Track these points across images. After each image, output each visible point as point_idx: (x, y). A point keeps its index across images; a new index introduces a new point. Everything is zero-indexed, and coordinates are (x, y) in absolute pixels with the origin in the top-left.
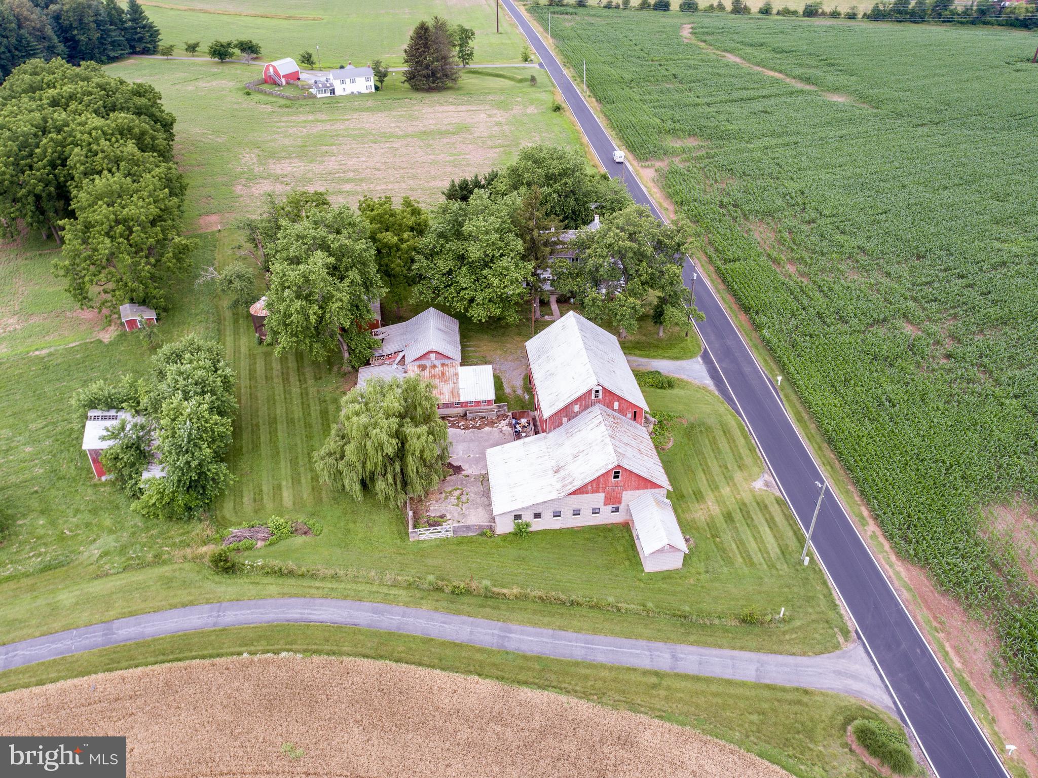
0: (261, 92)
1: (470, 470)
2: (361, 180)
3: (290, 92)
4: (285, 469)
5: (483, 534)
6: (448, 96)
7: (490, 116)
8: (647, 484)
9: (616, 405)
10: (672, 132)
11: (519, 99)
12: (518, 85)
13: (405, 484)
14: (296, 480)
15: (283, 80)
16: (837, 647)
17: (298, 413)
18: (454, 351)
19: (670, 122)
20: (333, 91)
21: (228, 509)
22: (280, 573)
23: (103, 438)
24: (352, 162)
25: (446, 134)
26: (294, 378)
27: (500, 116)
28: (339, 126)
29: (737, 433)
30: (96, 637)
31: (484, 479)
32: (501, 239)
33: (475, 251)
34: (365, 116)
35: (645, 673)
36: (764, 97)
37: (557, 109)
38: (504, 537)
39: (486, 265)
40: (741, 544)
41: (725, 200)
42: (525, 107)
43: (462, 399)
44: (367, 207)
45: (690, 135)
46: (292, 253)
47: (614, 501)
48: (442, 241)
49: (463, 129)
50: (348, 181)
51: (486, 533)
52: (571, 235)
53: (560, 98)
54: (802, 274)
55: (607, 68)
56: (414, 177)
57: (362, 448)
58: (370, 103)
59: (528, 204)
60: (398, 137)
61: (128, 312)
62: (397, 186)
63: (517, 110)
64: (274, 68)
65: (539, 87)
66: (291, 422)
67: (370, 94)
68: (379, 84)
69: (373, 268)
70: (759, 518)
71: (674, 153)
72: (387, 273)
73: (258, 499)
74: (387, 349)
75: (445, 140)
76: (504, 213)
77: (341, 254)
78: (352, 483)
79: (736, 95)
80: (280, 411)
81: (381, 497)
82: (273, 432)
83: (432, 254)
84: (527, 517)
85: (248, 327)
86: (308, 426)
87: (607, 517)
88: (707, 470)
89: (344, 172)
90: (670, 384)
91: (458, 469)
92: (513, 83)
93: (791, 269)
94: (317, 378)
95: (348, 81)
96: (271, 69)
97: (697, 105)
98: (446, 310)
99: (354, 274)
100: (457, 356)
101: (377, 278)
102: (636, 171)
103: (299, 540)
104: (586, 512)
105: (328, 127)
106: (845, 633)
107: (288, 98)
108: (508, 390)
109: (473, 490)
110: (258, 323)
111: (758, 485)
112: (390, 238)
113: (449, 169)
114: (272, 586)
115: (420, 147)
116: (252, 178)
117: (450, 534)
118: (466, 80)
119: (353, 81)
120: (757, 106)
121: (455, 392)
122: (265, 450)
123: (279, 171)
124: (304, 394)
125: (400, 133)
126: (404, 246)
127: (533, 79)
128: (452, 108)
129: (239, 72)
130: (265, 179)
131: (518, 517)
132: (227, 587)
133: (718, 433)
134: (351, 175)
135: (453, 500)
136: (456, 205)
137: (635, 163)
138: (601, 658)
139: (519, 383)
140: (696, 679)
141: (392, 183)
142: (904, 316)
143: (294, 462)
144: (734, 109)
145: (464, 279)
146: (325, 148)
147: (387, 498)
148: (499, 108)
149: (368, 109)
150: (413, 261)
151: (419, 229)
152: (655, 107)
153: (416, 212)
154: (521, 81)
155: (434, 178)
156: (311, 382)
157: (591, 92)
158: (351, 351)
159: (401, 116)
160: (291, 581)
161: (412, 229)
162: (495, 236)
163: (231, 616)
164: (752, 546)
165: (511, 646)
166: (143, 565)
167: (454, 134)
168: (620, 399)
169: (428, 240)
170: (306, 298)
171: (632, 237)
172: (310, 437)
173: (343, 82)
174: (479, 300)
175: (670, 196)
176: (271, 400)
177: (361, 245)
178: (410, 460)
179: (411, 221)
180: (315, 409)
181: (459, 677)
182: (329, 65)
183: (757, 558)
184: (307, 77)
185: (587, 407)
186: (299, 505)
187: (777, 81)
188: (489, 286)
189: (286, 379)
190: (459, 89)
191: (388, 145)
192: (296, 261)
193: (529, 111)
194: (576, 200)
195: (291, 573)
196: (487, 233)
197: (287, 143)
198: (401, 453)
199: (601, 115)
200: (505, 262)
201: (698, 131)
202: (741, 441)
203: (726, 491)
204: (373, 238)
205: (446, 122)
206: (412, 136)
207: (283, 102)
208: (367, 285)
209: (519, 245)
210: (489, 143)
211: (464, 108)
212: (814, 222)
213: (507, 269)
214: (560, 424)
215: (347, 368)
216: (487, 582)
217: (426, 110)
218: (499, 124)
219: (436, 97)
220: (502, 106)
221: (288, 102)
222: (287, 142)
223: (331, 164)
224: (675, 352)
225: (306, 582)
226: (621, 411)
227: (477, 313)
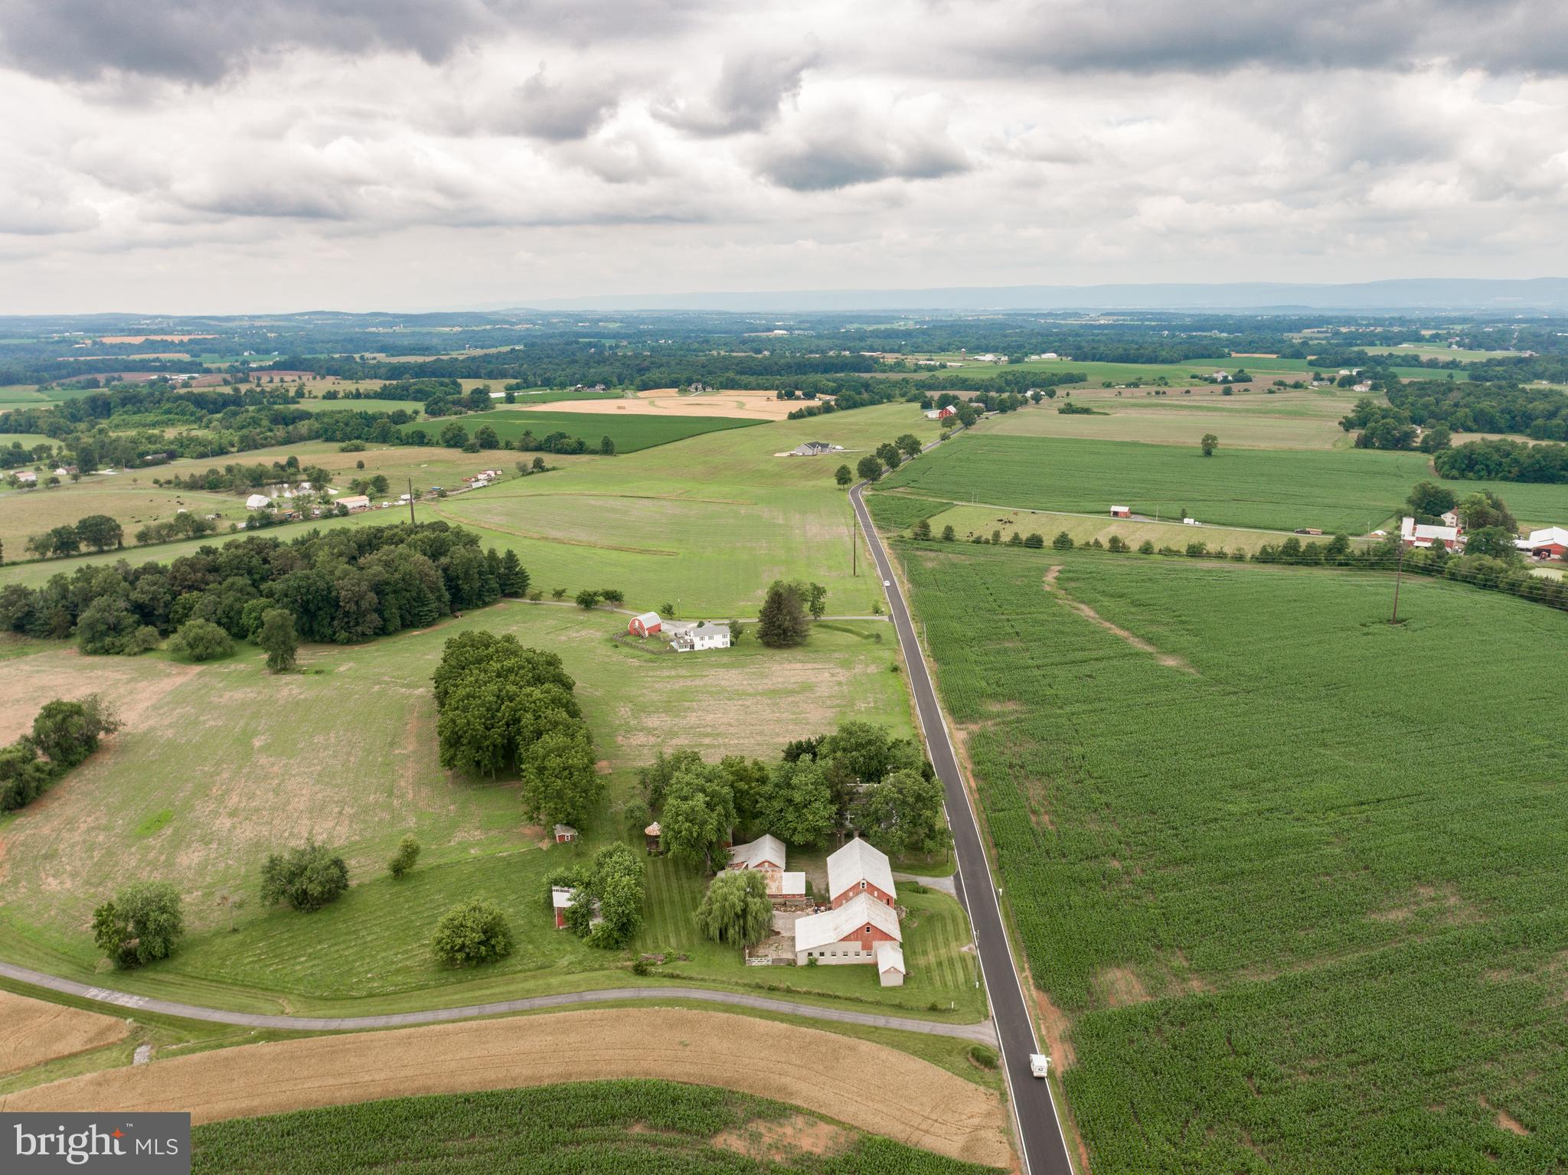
0: (627, 644)
1: (784, 934)
2: (718, 735)
3: (653, 646)
4: (670, 928)
5: (790, 965)
6: (798, 653)
7: (833, 675)
8: (887, 937)
9: (876, 893)
10: (994, 696)
11: (862, 657)
12: (864, 641)
13: (745, 935)
14: (678, 933)
15: (647, 632)
16: (980, 1022)
17: (677, 898)
18: (781, 862)
19: (994, 686)
20: (692, 647)
21: (638, 945)
22: (672, 976)
23: (569, 900)
24: (710, 718)
25: (792, 692)
26: (673, 878)
27: (842, 675)
28: (698, 682)
29: (961, 921)
30: (575, 998)
31: (793, 939)
32: (816, 789)
33: (798, 797)
34: (722, 672)
35: (870, 1027)
36: (1096, 659)
37: (895, 669)
38: (802, 967)
39: (805, 806)
40: (942, 977)
41: (1015, 761)
42: (867, 666)
43: (784, 893)
44: (727, 764)
45: (1009, 700)
46: (684, 793)
47: (867, 947)
48: (777, 789)
49: (806, 688)
50: (707, 735)
51: (792, 963)
52: (864, 787)
53: (902, 658)
54: (1052, 823)
55: (955, 625)
56: (761, 733)
57: (723, 907)
58: (725, 659)
59: (836, 767)
60: (750, 695)
61: (560, 831)
62: (746, 741)
63: (858, 669)
64: (640, 622)
65: (884, 645)
66: (672, 902)
67: (725, 650)
68: (734, 640)
69: (731, 805)
70: (958, 966)
71: (989, 717)
72: (740, 810)
73: (655, 941)
74: (736, 860)
75: (791, 699)
76: (820, 771)
77: (713, 795)
78: (714, 931)
79: (1070, 657)
80: (665, 895)
81: (730, 940)
82: (662, 908)
83: (770, 798)
84: (816, 955)
85: (640, 844)
86: (684, 905)
87: (864, 958)
88: (934, 940)
89: (704, 727)
90: (925, 891)
91: (778, 933)
92: (859, 639)
93: (1046, 819)
94: (689, 878)
95: (707, 638)
96: (637, 623)
97: (1028, 667)
98: (777, 836)
99: (719, 808)
100: (783, 865)
101: (734, 812)
102: (951, 733)
103: (681, 963)
104: (851, 954)
105: (689, 683)
106: (986, 1017)
107: (652, 652)
108: (815, 891)
109: (786, 944)
110: (653, 840)
111: (965, 949)
112: (743, 786)
113: (791, 727)
114: (667, 982)
115: (768, 705)
116: (630, 730)
117: (770, 963)
118: (815, 634)
119: (711, 638)
120: (1086, 669)
121: (779, 888)
122: (657, 917)
123: (650, 724)
124: (681, 887)
125: (751, 691)
126: (752, 792)
127: (878, 637)
128: (799, 666)
129: (603, 620)
130: (641, 731)
131: (810, 954)
132: (642, 981)
133: (949, 922)
134: (709, 730)
135: (773, 948)
136: (788, 765)
137: (952, 726)
138: (847, 1020)
139: (823, 887)
140: (897, 1030)
141: (744, 738)
142: (1114, 855)
143: (676, 924)
144: (1061, 673)
145: (790, 816)
146: (687, 704)
147: (734, 943)
148: (842, 667)
149: (724, 666)
150: (757, 802)
151: (763, 780)
152: (986, 670)
153: (761, 769)
154: (867, 637)
155: (778, 735)
156: (684, 880)
157: (932, 651)
158: (713, 860)
159: (753, 673)
160: (678, 981)
161: (758, 781)
162: (811, 787)
163: (645, 994)
164: (949, 977)
165: (799, 1013)
166: (593, 970)
167: (798, 693)
168: (878, 890)
169: (768, 788)
170: (691, 821)
171: (900, 791)
172: (685, 912)
173: (702, 639)
174: (799, 829)
175: (971, 757)
176: (659, 890)
177: (726, 790)
178: (749, 918)
179: (757, 775)
180: (688, 896)
181: (770, 1022)
182: (686, 614)
183: (950, 984)
184: (668, 628)
185: (858, 894)
186: (680, 946)
187: (1117, 640)
188: (807, 820)
189: (668, 878)
190: (807, 646)
191: (740, 702)
192: (685, 799)
193: (869, 670)
194: (880, 762)
195: (678, 977)
196: (807, 784)
197: (655, 699)
198: (744, 911)
199: (934, 677)
200: (817, 805)
201: (1017, 695)
202: (962, 926)
203: (943, 951)
204: (732, 786)
205: (793, 680)
206: (762, 694)
207: (648, 656)
208: (727, 816)
209: (828, 794)
210: (829, 702)
211: (810, 666)
212: (1082, 782)
213: (818, 809)
214: (841, 905)
215: (709, 872)
216: (788, 984)
217: (776, 667)
218: (839, 684)
219: (786, 654)
220: (846, 664)
221: (653, 657)
222: (655, 697)
223: (692, 719)
224: (933, 873)
225: (687, 982)
226: (879, 898)
227: (798, 839)
